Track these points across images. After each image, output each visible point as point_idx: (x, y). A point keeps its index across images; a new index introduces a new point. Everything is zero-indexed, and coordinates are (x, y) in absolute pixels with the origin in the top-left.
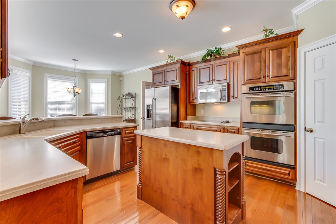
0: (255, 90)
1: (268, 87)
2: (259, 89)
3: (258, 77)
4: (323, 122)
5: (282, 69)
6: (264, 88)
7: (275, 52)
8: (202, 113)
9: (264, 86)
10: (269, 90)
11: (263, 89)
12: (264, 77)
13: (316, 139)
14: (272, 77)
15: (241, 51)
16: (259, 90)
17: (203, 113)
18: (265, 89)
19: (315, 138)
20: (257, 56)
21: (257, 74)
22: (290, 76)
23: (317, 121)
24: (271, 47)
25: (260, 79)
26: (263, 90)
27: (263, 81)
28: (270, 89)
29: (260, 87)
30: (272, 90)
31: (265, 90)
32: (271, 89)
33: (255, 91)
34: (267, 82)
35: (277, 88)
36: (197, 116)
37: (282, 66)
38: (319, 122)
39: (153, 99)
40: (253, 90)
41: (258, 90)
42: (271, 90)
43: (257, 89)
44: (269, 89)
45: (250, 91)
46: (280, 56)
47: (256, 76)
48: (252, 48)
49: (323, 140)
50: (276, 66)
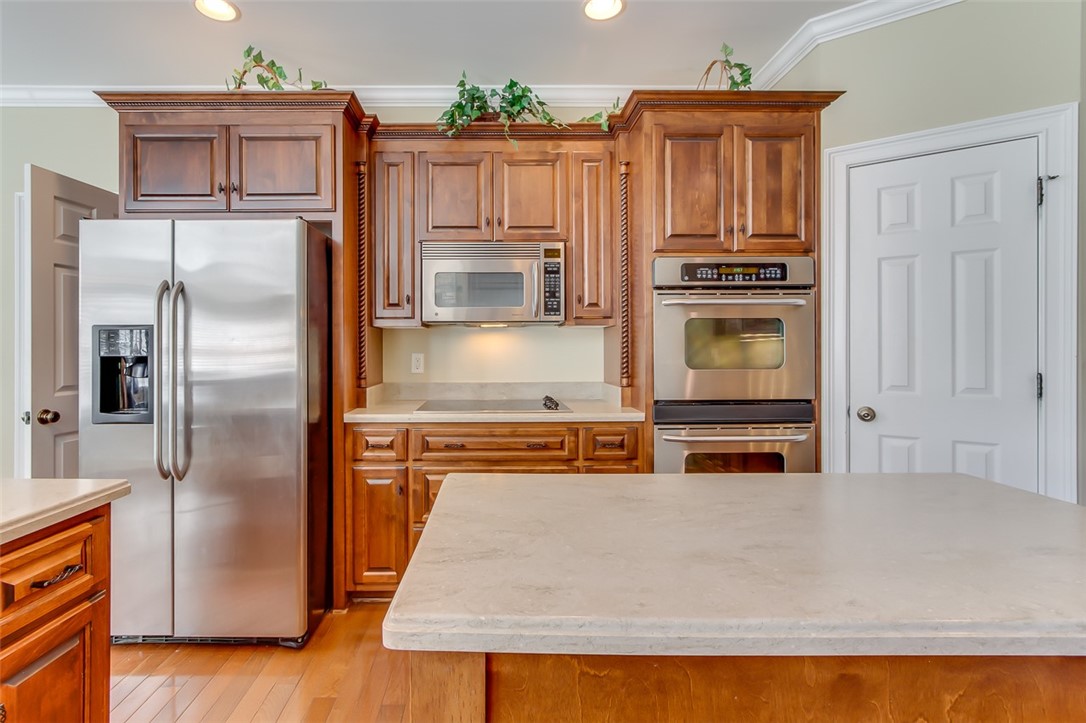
0: (699, 276)
1: (739, 270)
2: (713, 274)
3: (709, 231)
4: (909, 386)
5: (783, 211)
6: (728, 271)
7: (762, 146)
8: (414, 371)
9: (729, 265)
10: (744, 280)
11: (727, 275)
12: (730, 231)
13: (884, 439)
14: (753, 236)
15: (648, 118)
16: (712, 279)
17: (421, 370)
18: (733, 275)
19: (881, 437)
20: (706, 147)
21: (705, 215)
22: (803, 239)
23: (886, 384)
24: (751, 129)
25: (714, 236)
26: (727, 280)
27: (726, 246)
28: (747, 278)
29: (718, 266)
30: (754, 283)
31: (734, 280)
32: (750, 275)
33: (702, 279)
34: (739, 251)
35: (768, 276)
36: (392, 384)
37: (783, 203)
38: (893, 387)
39: (166, 288)
40: (693, 277)
41: (709, 276)
42: (751, 280)
43: (707, 274)
44: (744, 275)
45: (683, 280)
46: (774, 163)
47: (703, 227)
48: (685, 115)
49: (909, 443)
50: (764, 196)
